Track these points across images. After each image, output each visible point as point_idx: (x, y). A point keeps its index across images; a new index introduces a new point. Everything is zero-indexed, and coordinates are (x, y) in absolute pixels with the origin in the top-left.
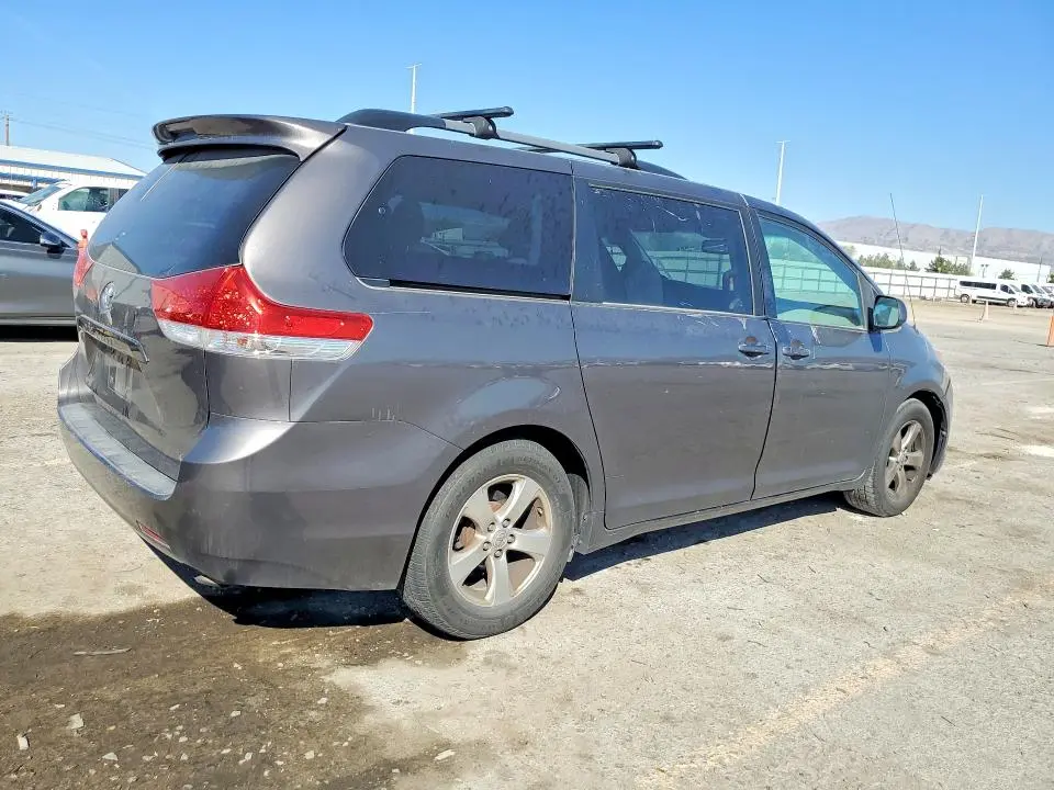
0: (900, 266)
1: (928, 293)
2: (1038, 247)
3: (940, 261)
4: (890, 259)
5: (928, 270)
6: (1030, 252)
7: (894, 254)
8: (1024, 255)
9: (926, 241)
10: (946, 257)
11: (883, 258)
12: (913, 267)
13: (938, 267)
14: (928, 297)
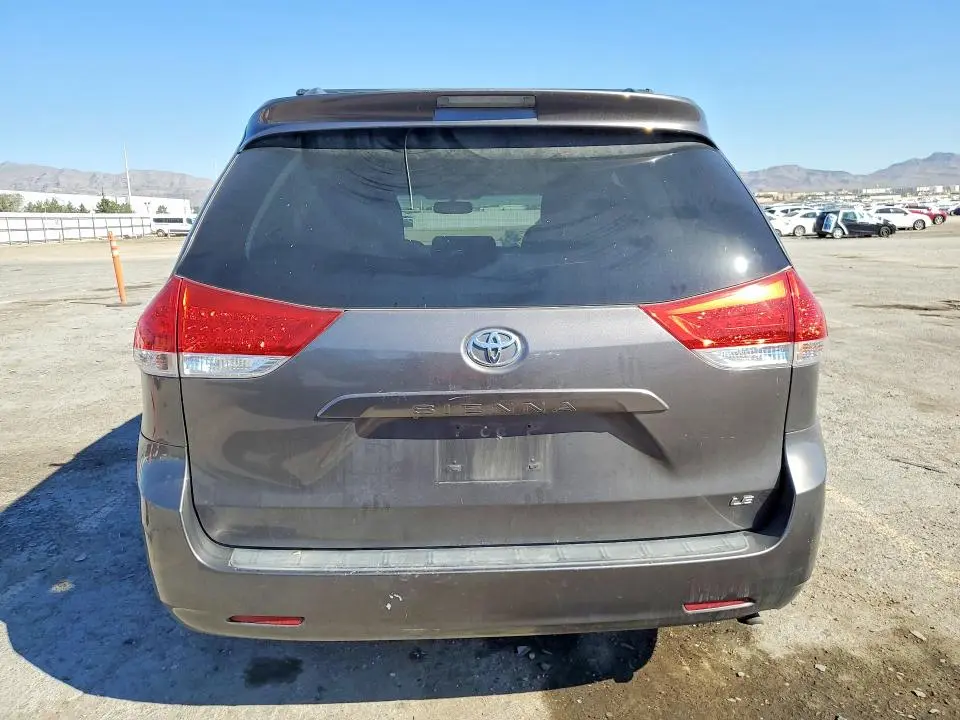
0: (70, 209)
1: (127, 232)
2: (172, 184)
3: (105, 202)
4: (60, 203)
5: (97, 212)
6: (166, 189)
7: (63, 200)
8: (162, 192)
9: (78, 184)
10: (110, 198)
11: (52, 204)
12: (83, 210)
13: (105, 207)
14: (131, 235)
